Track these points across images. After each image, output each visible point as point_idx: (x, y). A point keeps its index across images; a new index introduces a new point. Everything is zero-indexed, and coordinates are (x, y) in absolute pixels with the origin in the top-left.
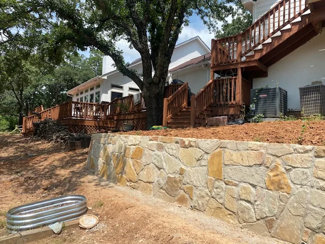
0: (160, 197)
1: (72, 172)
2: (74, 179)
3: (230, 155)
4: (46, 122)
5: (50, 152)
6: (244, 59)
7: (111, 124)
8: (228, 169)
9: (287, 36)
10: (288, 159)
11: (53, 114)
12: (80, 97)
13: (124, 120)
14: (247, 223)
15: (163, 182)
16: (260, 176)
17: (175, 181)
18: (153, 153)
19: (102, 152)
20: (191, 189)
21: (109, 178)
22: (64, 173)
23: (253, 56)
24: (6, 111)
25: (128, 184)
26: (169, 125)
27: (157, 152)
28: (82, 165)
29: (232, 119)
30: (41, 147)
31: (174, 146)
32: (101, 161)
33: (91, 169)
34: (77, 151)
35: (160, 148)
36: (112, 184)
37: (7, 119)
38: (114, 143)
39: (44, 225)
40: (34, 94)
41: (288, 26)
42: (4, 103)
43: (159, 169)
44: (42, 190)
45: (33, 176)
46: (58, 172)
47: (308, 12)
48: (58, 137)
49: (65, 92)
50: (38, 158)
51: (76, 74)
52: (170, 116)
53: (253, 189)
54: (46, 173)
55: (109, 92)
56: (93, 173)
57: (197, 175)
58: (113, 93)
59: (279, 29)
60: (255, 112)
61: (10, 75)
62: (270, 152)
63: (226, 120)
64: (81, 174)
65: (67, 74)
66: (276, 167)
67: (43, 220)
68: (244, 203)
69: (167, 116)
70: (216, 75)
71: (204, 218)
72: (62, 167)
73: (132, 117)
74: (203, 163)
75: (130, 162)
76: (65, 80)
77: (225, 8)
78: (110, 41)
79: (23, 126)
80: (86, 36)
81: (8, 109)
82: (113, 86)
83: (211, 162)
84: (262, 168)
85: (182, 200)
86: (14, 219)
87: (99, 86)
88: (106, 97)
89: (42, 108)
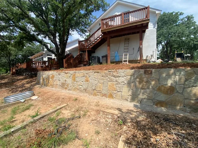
0: (60, 89)
1: (31, 85)
2: (31, 87)
3: (77, 75)
4: (20, 69)
5: (22, 79)
6: (88, 47)
7: (48, 68)
8: (77, 78)
9: (98, 41)
10: (89, 74)
11: (24, 66)
12: (35, 59)
13: (52, 67)
14: (81, 91)
15: (60, 84)
16: (84, 79)
17: (64, 83)
18: (57, 76)
19: (41, 77)
20: (68, 85)
21: (44, 85)
22: (28, 85)
23: (90, 47)
24: (3, 66)
25: (51, 86)
26: (66, 68)
27: (58, 76)
28: (35, 82)
29: (85, 65)
30: (19, 78)
31: (63, 73)
32: (41, 80)
33: (38, 83)
34: (34, 78)
35: (59, 74)
36: (45, 87)
37: (5, 69)
38: (45, 74)
39: (18, 100)
40: (16, 58)
41: (98, 39)
42: (2, 63)
43: (59, 81)
44: (19, 92)
45: (15, 88)
46: (25, 85)
47: (103, 35)
48: (26, 74)
49: (30, 57)
50: (18, 82)
51: (34, 51)
52: (66, 65)
53: (82, 82)
54: (20, 86)
55: (47, 57)
56: (39, 85)
57: (69, 81)
58: (48, 57)
59: (96, 39)
60: (91, 63)
61: (2, 52)
62: (86, 73)
63: (83, 66)
64: (34, 85)
65: (30, 50)
66: (87, 76)
67: (18, 99)
68: (80, 86)
69: (65, 65)
70: (81, 52)
71: (71, 92)
72: (27, 84)
73: (55, 66)
74: (71, 77)
75: (51, 79)
76: (29, 53)
77: (84, 30)
78: (42, 40)
79: (11, 71)
80: (32, 38)
81: (4, 65)
82: (48, 55)
83: (73, 77)
84: (84, 77)
85: (66, 88)
86: (6, 100)
87: (42, 55)
88: (46, 59)
89: (19, 64)
